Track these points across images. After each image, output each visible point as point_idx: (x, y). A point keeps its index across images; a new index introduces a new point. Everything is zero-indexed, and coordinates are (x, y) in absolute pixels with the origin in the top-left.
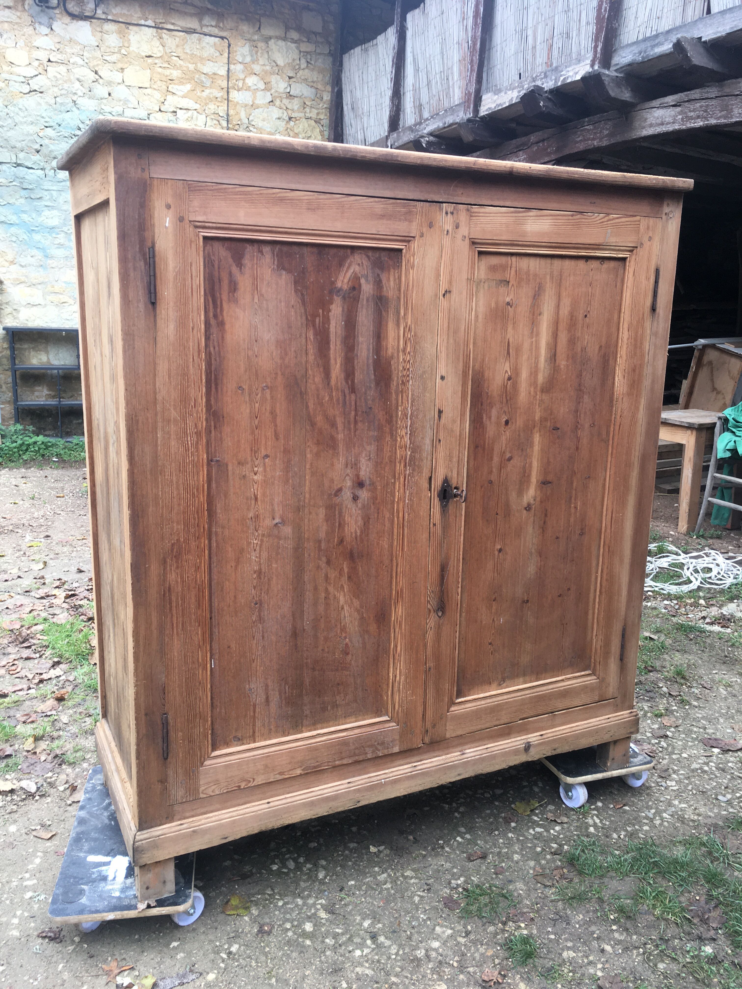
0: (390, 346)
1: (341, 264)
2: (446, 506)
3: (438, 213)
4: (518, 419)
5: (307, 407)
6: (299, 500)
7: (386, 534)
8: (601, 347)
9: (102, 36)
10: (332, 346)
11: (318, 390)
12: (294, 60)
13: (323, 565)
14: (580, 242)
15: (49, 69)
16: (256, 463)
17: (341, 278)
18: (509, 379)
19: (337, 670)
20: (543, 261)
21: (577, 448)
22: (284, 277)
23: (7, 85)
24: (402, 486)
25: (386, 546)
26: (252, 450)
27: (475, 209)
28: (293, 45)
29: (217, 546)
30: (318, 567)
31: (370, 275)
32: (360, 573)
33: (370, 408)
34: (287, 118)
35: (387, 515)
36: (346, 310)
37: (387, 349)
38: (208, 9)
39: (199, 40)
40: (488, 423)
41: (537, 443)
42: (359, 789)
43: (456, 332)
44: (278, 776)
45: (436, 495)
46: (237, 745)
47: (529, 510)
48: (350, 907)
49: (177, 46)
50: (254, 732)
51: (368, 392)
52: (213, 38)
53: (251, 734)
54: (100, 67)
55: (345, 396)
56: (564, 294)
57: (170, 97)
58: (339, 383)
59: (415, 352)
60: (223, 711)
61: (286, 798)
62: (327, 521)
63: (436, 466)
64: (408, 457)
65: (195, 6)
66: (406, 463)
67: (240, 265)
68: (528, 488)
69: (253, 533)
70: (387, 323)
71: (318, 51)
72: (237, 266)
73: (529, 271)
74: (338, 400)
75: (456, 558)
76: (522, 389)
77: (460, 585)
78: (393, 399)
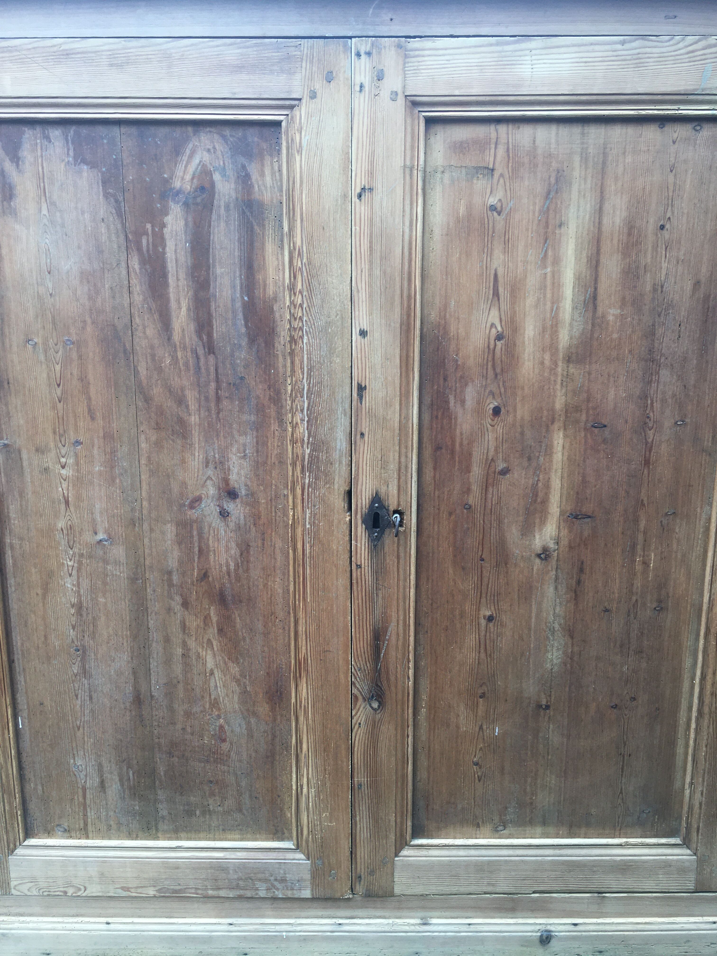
0: (270, 281)
1: (177, 151)
2: (378, 538)
3: (342, 56)
4: (519, 406)
5: (136, 373)
6: (133, 510)
7: (278, 572)
8: (697, 284)
10: (171, 280)
11: (152, 347)
13: (177, 606)
14: (641, 90)
16: (63, 452)
17: (179, 172)
18: (499, 337)
19: (208, 761)
20: (564, 131)
21: (647, 462)
22: (85, 174)
24: (299, 501)
25: (280, 591)
26: (55, 433)
27: (415, 43)
29: (15, 564)
30: (169, 610)
31: (229, 166)
32: (238, 626)
33: (242, 378)
35: (279, 544)
36: (191, 224)
37: (265, 285)
40: (459, 411)
41: (560, 448)
42: (245, 937)
43: (384, 258)
44: (120, 891)
45: (360, 522)
46: (63, 837)
47: (546, 559)
50: (86, 824)
51: (237, 354)
53: (82, 825)
55: (198, 358)
56: (611, 186)
58: (187, 340)
59: (310, 290)
60: (40, 787)
61: (133, 922)
62: (180, 544)
63: (357, 475)
64: (307, 457)
66: (303, 467)
67: (16, 159)
68: (543, 522)
69: (66, 552)
70: (263, 244)
72: (12, 160)
73: (535, 148)
74: (186, 364)
75: (401, 622)
76: (526, 356)
77: (411, 665)
78: (280, 365)
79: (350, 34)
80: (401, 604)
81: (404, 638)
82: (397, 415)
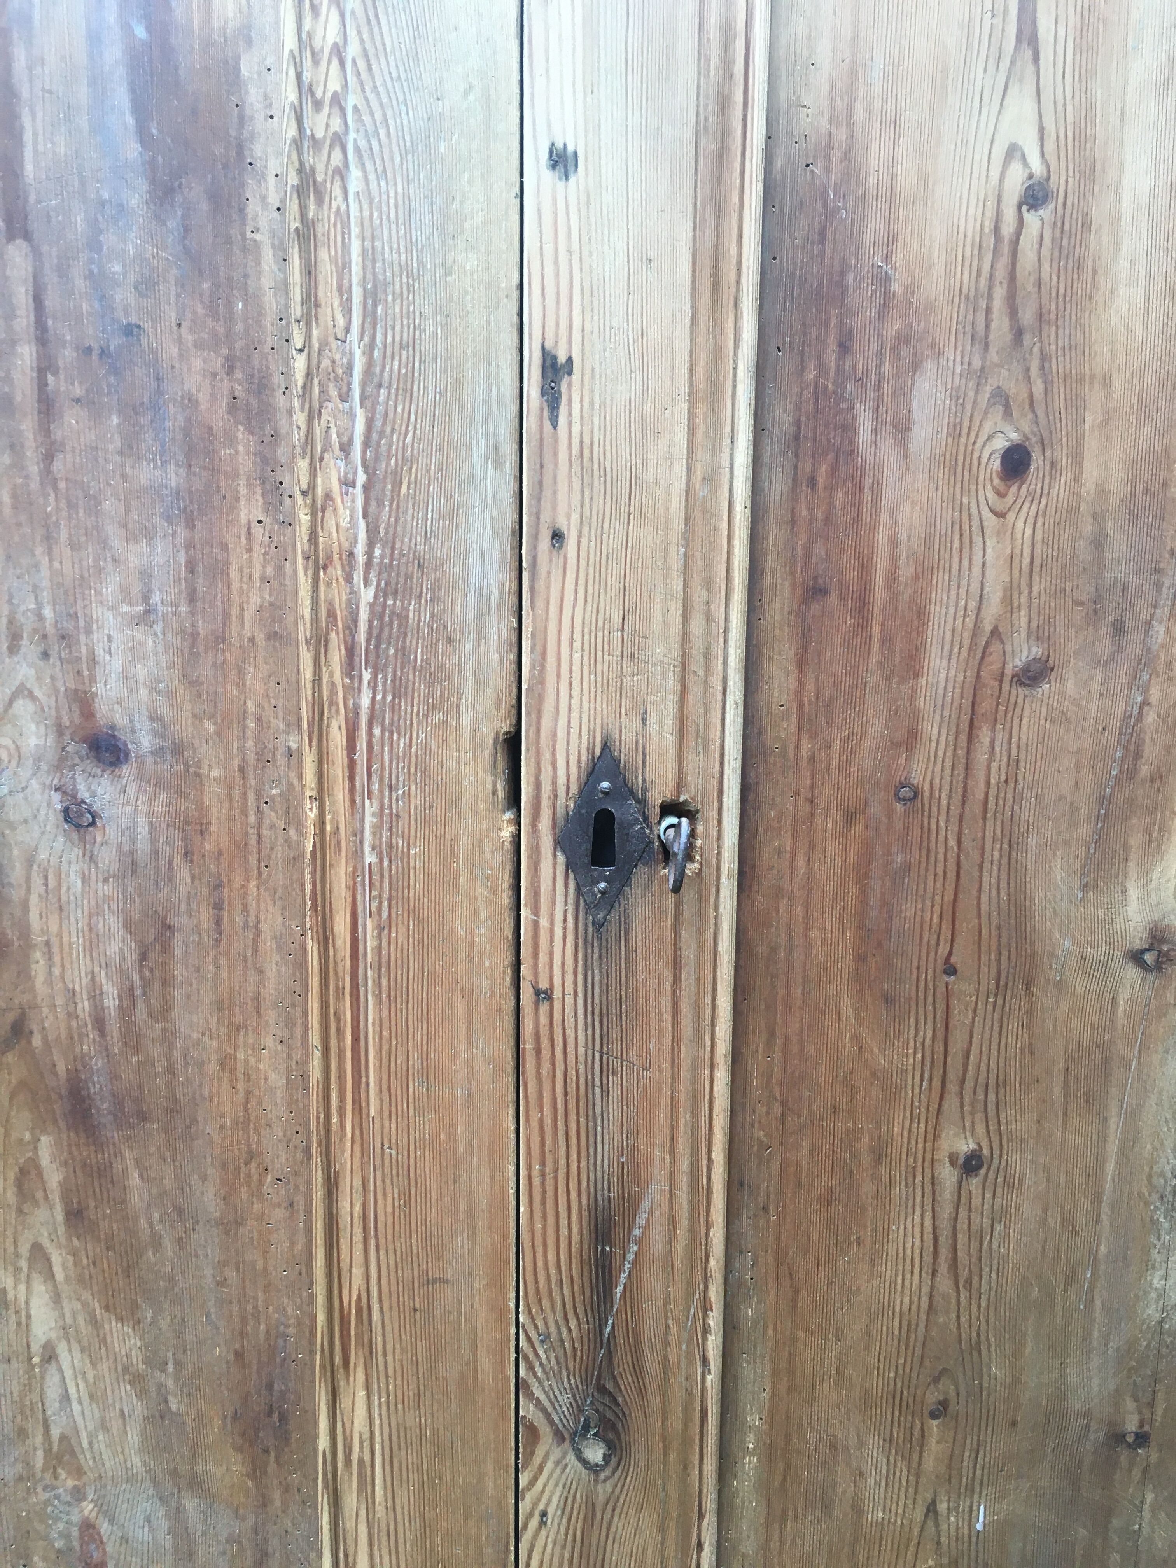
2: (610, 900)
4: (1091, 444)
7: (270, 1015)
18: (1035, 196)
24: (338, 771)
25: (277, 1080)
33: (130, 330)
35: (272, 920)
45: (547, 842)
47: (1158, 966)
51: (109, 239)
63: (540, 679)
64: (364, 616)
66: (351, 651)
75: (683, 1181)
76: (1123, 265)
77: (715, 1319)
78: (267, 282)
80: (685, 1118)
81: (693, 1231)
82: (680, 468)
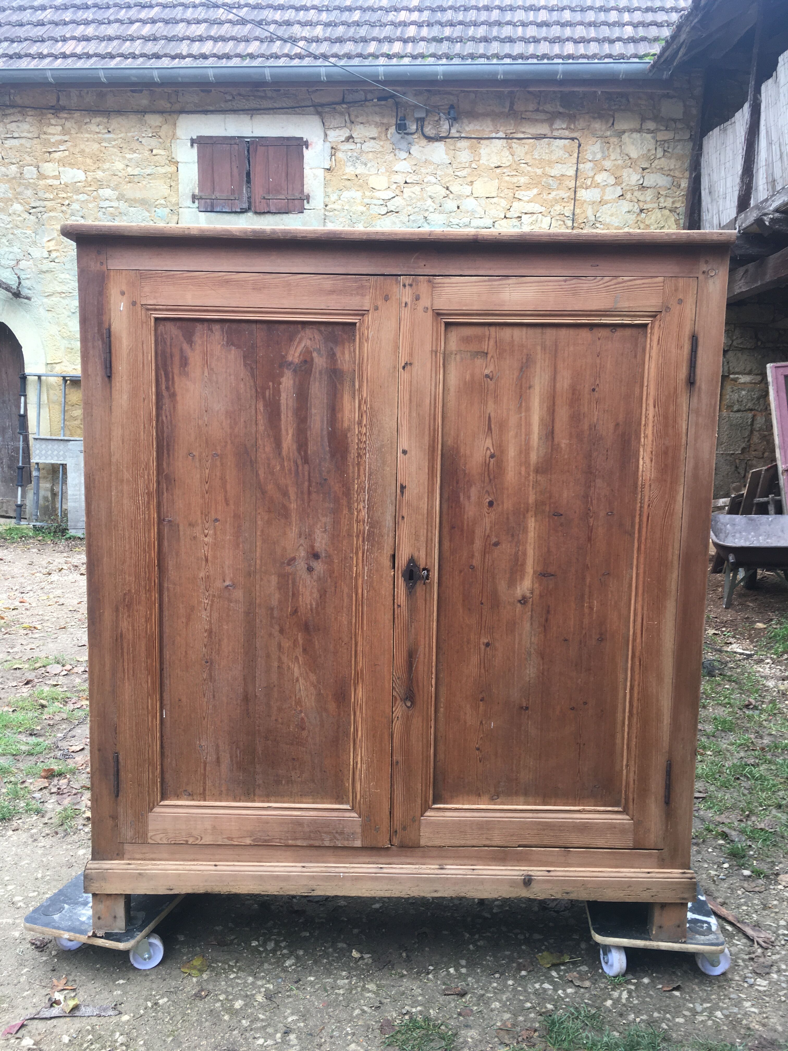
0: (346, 419)
1: (291, 339)
2: (413, 587)
3: (394, 286)
4: (505, 501)
5: (257, 475)
6: (250, 566)
7: (345, 609)
8: (617, 425)
9: (455, 154)
10: (283, 417)
11: (268, 459)
12: (649, 150)
13: (276, 633)
15: (405, 190)
16: (207, 526)
17: (291, 352)
18: (492, 456)
19: (292, 744)
20: (531, 331)
21: (589, 539)
22: (233, 352)
23: (368, 209)
24: (360, 561)
25: (346, 623)
26: (202, 514)
27: (439, 279)
28: (649, 136)
29: (169, 601)
30: (270, 635)
31: (323, 348)
32: (317, 647)
33: (325, 480)
34: (638, 211)
35: (346, 590)
36: (297, 383)
37: (342, 421)
38: (560, 113)
39: (549, 144)
40: (467, 503)
41: (532, 529)
42: (313, 877)
43: (419, 405)
44: (226, 840)
45: (400, 575)
46: (187, 800)
47: (524, 604)
48: (291, 1000)
49: (526, 153)
50: (204, 790)
51: (323, 464)
52: (563, 140)
53: (201, 791)
54: (451, 183)
55: (298, 467)
56: (560, 365)
57: (516, 204)
58: (291, 454)
59: (371, 425)
60: (174, 762)
61: (234, 865)
62: (279, 589)
63: (399, 544)
64: (366, 532)
65: (547, 112)
66: (364, 538)
67: (190, 342)
68: (522, 578)
69: (204, 593)
70: (342, 396)
71: (677, 138)
72: (187, 343)
73: (513, 341)
74: (290, 470)
75: (427, 646)
76: (510, 469)
77: (434, 676)
78: (350, 472)
79: (400, 273)
80: (427, 632)
81: (429, 656)
82: (426, 505)
